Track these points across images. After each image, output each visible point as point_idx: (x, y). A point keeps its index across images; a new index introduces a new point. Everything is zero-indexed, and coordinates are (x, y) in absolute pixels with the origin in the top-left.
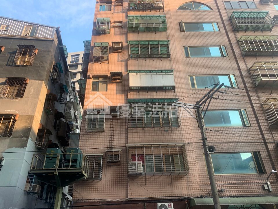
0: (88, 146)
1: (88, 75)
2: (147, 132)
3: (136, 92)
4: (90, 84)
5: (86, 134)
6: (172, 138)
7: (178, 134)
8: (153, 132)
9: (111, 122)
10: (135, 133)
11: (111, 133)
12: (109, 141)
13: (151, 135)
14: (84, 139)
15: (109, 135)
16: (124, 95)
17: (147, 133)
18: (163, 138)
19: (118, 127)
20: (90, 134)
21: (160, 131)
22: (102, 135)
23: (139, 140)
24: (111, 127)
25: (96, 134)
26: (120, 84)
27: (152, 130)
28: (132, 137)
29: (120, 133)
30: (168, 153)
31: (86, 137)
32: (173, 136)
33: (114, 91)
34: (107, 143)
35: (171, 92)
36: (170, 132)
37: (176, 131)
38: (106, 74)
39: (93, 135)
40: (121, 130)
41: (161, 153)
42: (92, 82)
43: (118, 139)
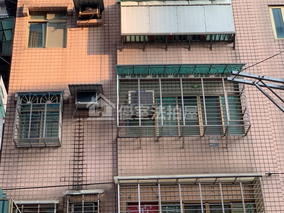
0: (20, 182)
1: (18, 6)
2: (165, 147)
3: (139, 48)
4: (24, 30)
5: (16, 151)
6: (227, 162)
7: (243, 153)
8: (181, 148)
9: (75, 122)
10: (136, 151)
11: (77, 151)
12: (72, 171)
13: (174, 154)
14: (11, 164)
15: (73, 154)
16: (107, 56)
17: (166, 151)
18: (205, 162)
19: (94, 134)
20: (26, 151)
21: (199, 146)
22: (55, 155)
23: (145, 167)
24: (77, 135)
25: (40, 153)
26: (99, 28)
27: (178, 142)
28: (127, 159)
29: (98, 150)
30: (217, 198)
31: (16, 160)
32: (230, 158)
33: (84, 47)
34: (67, 175)
35: (224, 48)
36: (223, 148)
37: (237, 145)
38: (62, 5)
39: (33, 155)
40: (102, 142)
41: (201, 199)
42: (29, 25)
43: (93, 166)
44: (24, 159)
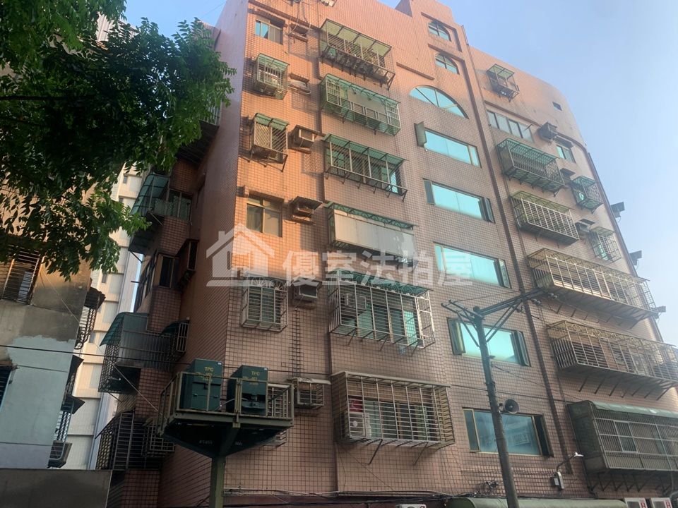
1: (238, 185)
2: (367, 348)
4: (243, 210)
7: (423, 364)
8: (379, 351)
10: (345, 348)
11: (295, 338)
12: (291, 357)
13: (374, 356)
14: (236, 342)
15: (291, 341)
17: (368, 351)
18: (397, 367)
19: (309, 325)
20: (249, 332)
21: (392, 352)
22: (276, 339)
23: (352, 364)
24: (295, 323)
25: (263, 336)
26: (310, 227)
27: (377, 345)
28: (339, 354)
29: (312, 341)
31: (241, 339)
32: (414, 366)
33: (297, 241)
34: (287, 361)
37: (419, 356)
38: (280, 197)
40: (316, 334)
42: (247, 206)
43: (309, 356)
44: (249, 340)
